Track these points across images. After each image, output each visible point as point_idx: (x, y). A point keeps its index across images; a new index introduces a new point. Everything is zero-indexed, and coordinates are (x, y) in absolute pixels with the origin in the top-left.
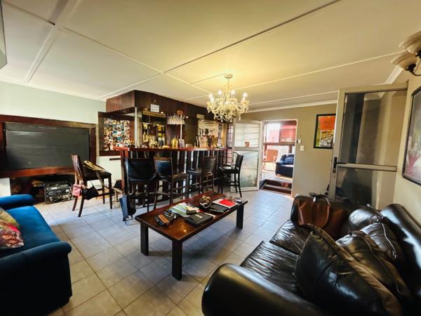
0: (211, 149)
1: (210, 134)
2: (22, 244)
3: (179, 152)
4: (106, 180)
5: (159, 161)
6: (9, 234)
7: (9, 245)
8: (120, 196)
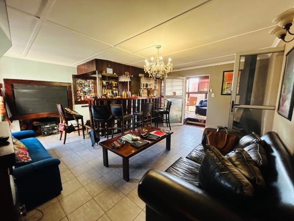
0: (150, 98)
1: (149, 87)
2: (31, 160)
3: (127, 101)
4: (80, 121)
5: (114, 107)
6: (22, 154)
7: (23, 160)
8: (89, 131)
